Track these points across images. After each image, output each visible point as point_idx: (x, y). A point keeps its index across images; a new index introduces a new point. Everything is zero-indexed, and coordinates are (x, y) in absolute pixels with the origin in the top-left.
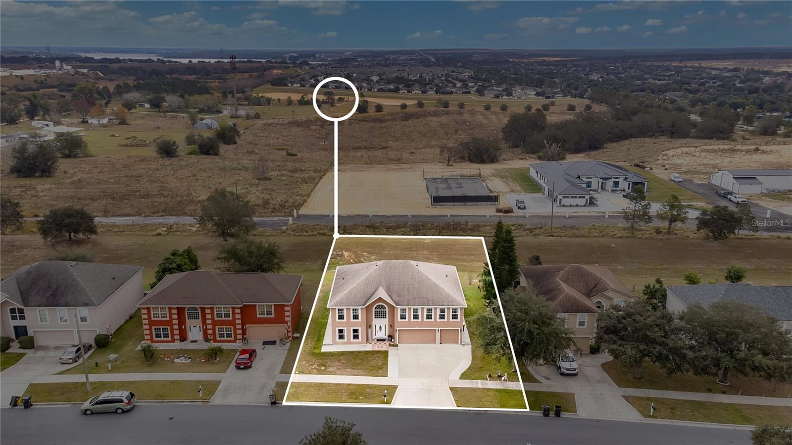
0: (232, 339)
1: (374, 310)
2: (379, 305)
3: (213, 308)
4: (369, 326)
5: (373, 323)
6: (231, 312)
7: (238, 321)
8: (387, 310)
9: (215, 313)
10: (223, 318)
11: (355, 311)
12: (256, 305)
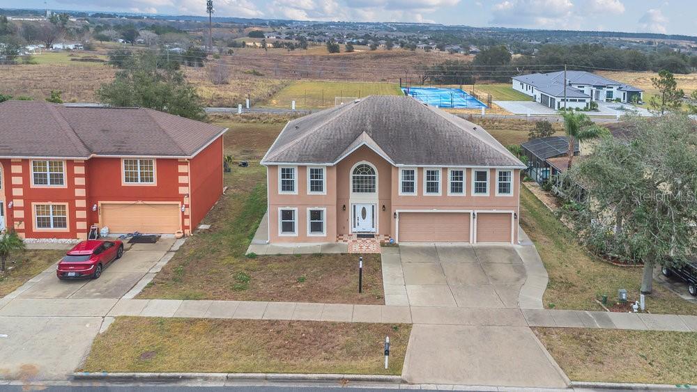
0: (67, 229)
1: (351, 175)
2: (362, 166)
3: (27, 161)
4: (342, 208)
5: (350, 202)
6: (65, 172)
7: (80, 192)
8: (377, 175)
9: (32, 173)
10: (49, 186)
11: (316, 173)
12: (120, 159)
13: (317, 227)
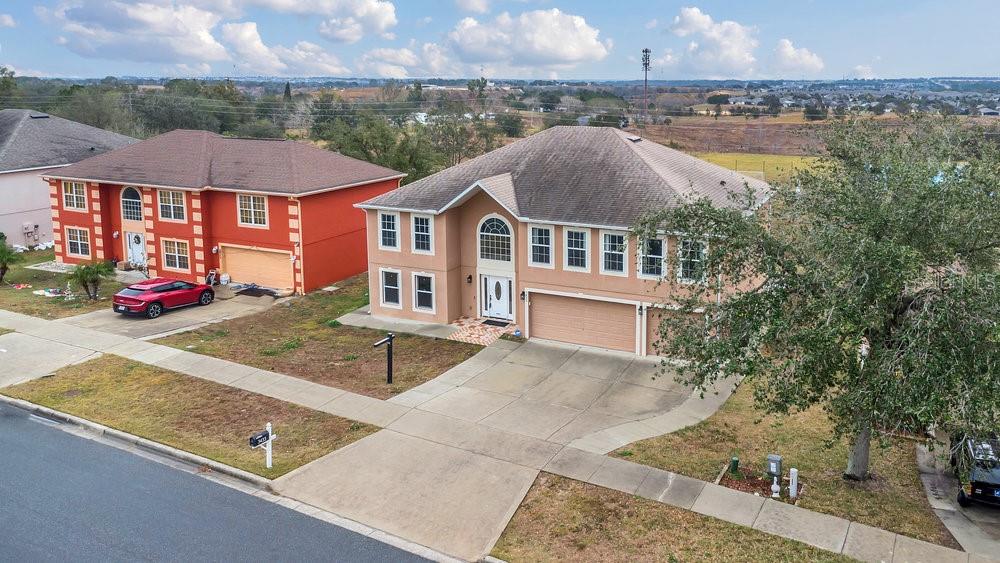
0: (189, 271)
1: (479, 233)
2: (492, 220)
4: (464, 278)
5: (479, 272)
6: (185, 206)
7: (198, 231)
8: (511, 236)
9: (159, 204)
10: (173, 220)
11: (421, 224)
12: (235, 193)
13: (425, 300)
